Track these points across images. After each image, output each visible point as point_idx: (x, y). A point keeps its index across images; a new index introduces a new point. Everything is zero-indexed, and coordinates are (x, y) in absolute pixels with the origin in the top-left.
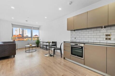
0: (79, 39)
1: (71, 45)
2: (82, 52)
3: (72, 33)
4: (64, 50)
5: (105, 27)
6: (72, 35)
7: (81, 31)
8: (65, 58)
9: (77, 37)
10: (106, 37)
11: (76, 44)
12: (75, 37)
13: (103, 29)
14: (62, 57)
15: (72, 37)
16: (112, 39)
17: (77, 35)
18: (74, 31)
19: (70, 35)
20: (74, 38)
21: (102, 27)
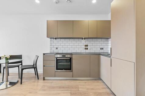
0: (61, 49)
1: (57, 58)
2: (70, 64)
3: (53, 42)
4: (44, 66)
5: (84, 39)
6: (52, 44)
7: (64, 40)
8: (46, 78)
9: (59, 47)
10: (85, 47)
11: (63, 56)
12: (57, 47)
13: (83, 40)
14: (38, 79)
15: (52, 47)
16: (88, 49)
17: (59, 44)
18: (56, 39)
19: (49, 44)
20: (55, 49)
21: (82, 39)
